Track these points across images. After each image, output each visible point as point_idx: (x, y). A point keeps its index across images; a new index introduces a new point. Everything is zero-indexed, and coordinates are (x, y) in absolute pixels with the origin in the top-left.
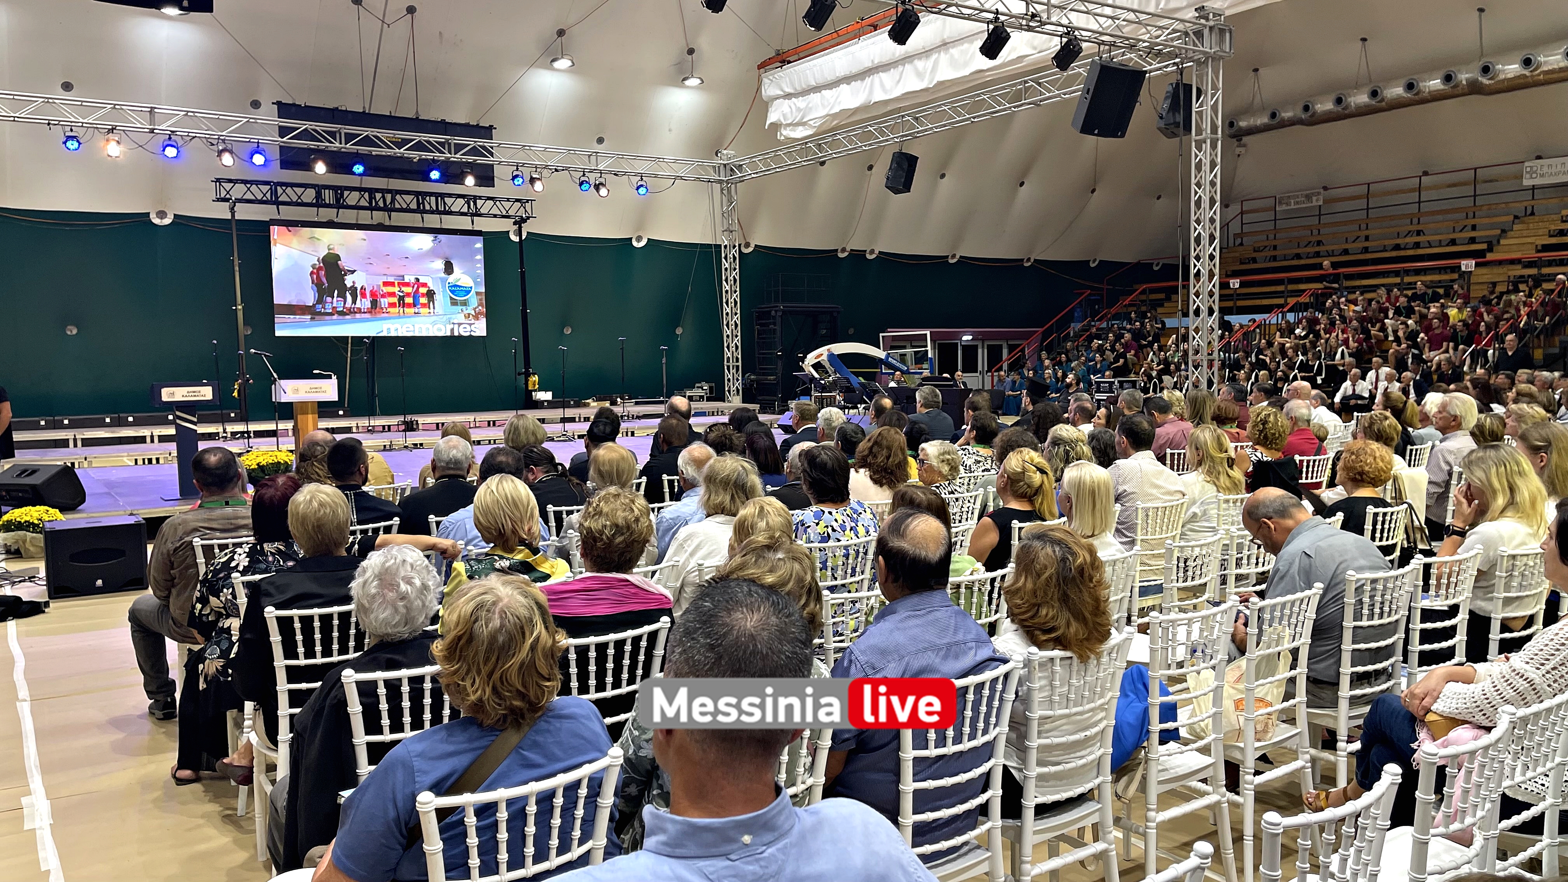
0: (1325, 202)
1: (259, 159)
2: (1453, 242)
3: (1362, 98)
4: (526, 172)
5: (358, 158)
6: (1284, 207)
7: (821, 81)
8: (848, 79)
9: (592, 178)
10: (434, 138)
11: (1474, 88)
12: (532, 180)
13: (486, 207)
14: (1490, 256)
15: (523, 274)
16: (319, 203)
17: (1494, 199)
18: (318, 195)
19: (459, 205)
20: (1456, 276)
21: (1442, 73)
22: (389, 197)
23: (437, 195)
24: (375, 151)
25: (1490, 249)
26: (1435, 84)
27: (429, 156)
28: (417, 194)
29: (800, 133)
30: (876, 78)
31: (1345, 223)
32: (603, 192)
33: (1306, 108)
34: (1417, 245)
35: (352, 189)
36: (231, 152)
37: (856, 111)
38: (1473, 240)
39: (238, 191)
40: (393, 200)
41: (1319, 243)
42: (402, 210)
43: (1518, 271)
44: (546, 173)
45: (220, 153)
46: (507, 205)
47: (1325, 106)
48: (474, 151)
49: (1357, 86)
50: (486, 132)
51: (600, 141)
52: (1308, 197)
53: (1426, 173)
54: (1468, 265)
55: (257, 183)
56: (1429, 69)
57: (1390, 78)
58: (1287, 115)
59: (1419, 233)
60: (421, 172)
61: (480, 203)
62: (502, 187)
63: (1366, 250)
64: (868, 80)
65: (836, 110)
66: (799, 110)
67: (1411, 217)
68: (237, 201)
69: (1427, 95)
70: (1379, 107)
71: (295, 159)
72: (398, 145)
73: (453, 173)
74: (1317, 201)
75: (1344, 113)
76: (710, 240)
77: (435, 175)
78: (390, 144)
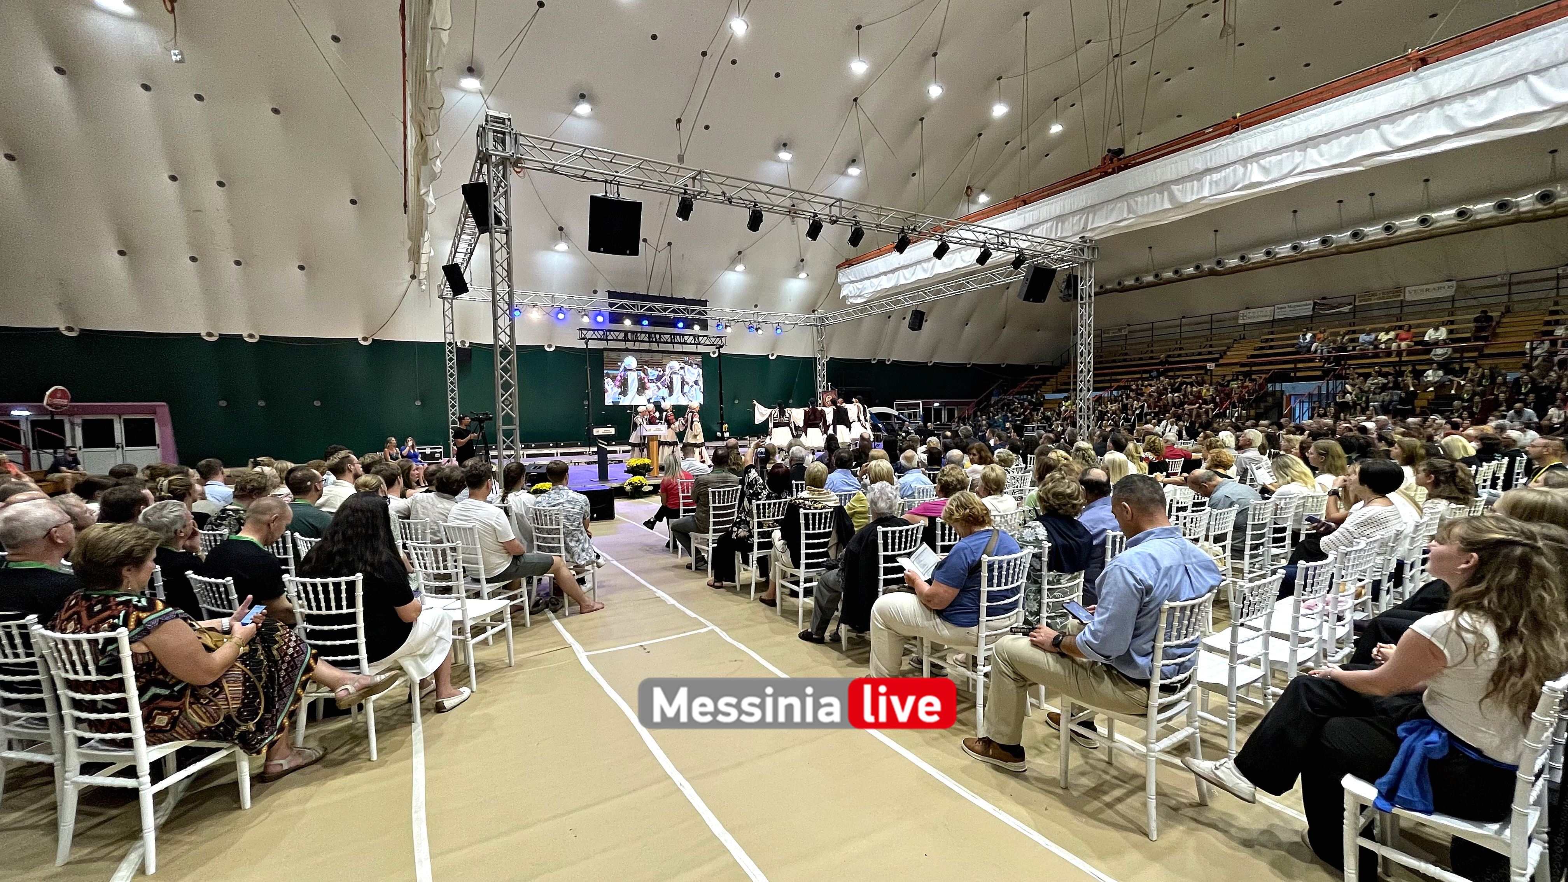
0: (1130, 332)
1: (600, 319)
2: (1200, 354)
3: (1150, 278)
4: (724, 323)
5: (645, 317)
6: (1107, 335)
7: (871, 275)
8: (885, 273)
9: (755, 325)
10: (682, 307)
11: (1212, 273)
12: (726, 326)
13: (703, 340)
14: (1221, 361)
15: (720, 373)
16: (626, 340)
17: (1223, 330)
18: (626, 335)
19: (690, 339)
20: (1203, 372)
21: (1194, 264)
22: (658, 336)
23: (680, 335)
24: (654, 314)
25: (1221, 357)
26: (1191, 270)
27: (677, 315)
28: (671, 334)
29: (859, 300)
30: (901, 272)
31: (1140, 344)
32: (760, 332)
33: (1119, 284)
34: (1179, 355)
35: (641, 332)
36: (587, 315)
37: (889, 289)
38: (1210, 353)
39: (589, 335)
40: (660, 337)
41: (1126, 354)
42: (664, 342)
43: (1238, 369)
44: (733, 323)
45: (582, 316)
46: (713, 339)
47: (1129, 282)
48: (699, 313)
49: (1147, 272)
50: (704, 303)
51: (756, 306)
52: (1120, 330)
53: (1184, 317)
54: (1211, 366)
55: (598, 330)
56: (1187, 263)
57: (1165, 268)
58: (1109, 287)
59: (1180, 349)
60: (673, 323)
61: (701, 338)
62: (711, 331)
63: (1151, 358)
64: (897, 273)
65: (879, 289)
66: (858, 289)
67: (1176, 340)
68: (590, 339)
69: (1185, 277)
70: (1158, 282)
71: (615, 318)
72: (665, 309)
73: (689, 324)
74: (1124, 332)
75: (1140, 286)
76: (809, 355)
77: (681, 325)
78: (660, 310)
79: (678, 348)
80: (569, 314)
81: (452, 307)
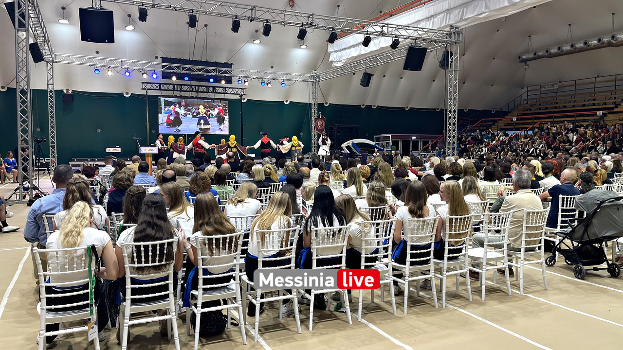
0: (560, 87)
1: (155, 76)
3: (567, 48)
4: (243, 79)
5: (186, 75)
6: (544, 89)
7: (346, 46)
8: (354, 46)
9: (266, 81)
10: (210, 68)
11: (610, 44)
12: (245, 82)
13: (230, 91)
15: (242, 113)
16: (174, 90)
18: (174, 87)
19: (221, 90)
21: (597, 38)
23: (212, 87)
24: (192, 73)
26: (595, 42)
27: (210, 74)
28: (205, 86)
29: (339, 64)
31: (566, 95)
32: (269, 85)
33: (547, 51)
34: (594, 105)
35: (185, 85)
36: (146, 73)
37: (356, 57)
39: (149, 86)
40: (198, 88)
41: (557, 103)
42: (201, 92)
44: (249, 79)
45: (143, 74)
46: (237, 90)
47: (554, 50)
48: (225, 72)
49: (567, 43)
50: (230, 66)
51: (272, 67)
52: (553, 85)
53: (598, 76)
55: (155, 83)
56: (592, 37)
57: (579, 40)
58: (540, 54)
59: (594, 100)
60: (207, 79)
61: (227, 89)
62: (235, 84)
65: (350, 57)
66: (339, 56)
67: (591, 94)
68: (148, 89)
69: (592, 47)
70: (574, 51)
71: (166, 76)
72: (200, 70)
73: (217, 80)
74: (556, 87)
75: (561, 53)
76: (307, 101)
77: (211, 80)
78: (196, 70)
79: (211, 96)
80: (133, 73)
81: (52, 67)
